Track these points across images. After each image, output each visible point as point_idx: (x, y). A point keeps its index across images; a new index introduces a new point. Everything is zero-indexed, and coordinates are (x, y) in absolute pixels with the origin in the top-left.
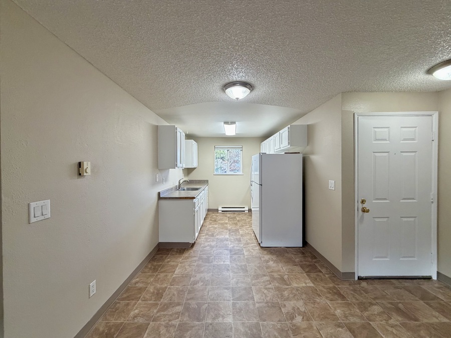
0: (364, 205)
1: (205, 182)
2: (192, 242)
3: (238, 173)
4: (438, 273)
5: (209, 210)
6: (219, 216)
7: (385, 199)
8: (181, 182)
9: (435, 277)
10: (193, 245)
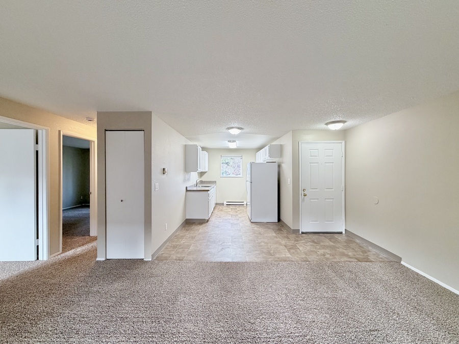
0: (305, 192)
1: (215, 182)
2: (207, 218)
3: (239, 176)
4: (345, 230)
5: (216, 204)
6: (225, 208)
7: (316, 189)
8: (198, 181)
9: (344, 232)
10: (208, 221)
